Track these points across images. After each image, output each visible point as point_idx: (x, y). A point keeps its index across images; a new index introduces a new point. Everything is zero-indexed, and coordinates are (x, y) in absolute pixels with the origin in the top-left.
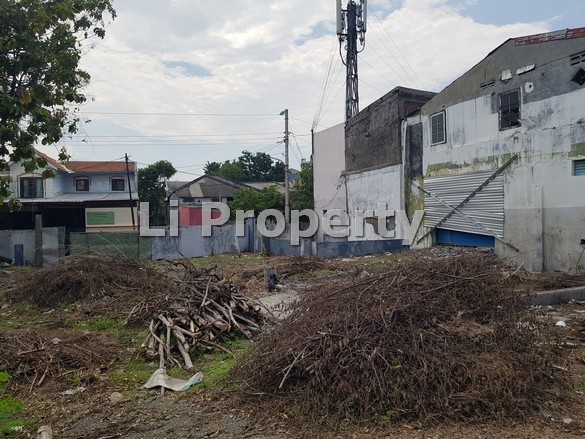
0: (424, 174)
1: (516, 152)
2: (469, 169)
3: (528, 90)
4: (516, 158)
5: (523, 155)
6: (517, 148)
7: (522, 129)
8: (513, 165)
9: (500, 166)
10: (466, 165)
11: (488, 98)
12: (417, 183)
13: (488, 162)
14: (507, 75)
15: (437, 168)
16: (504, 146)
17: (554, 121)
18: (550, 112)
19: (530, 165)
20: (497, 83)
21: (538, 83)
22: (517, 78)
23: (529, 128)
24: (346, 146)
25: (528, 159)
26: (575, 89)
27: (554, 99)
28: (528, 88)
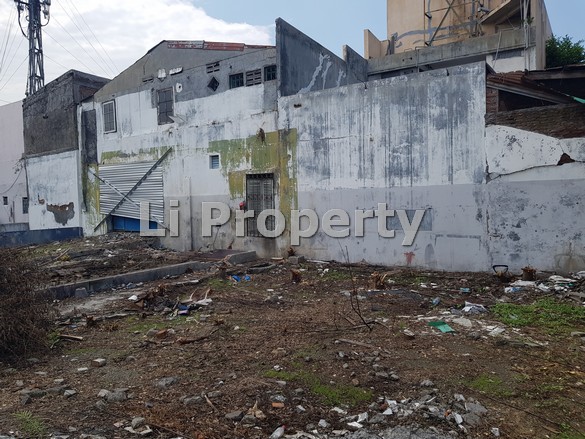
0: (99, 161)
1: (171, 145)
2: (135, 159)
3: (179, 91)
4: (170, 150)
5: (176, 149)
6: (171, 142)
7: (175, 126)
8: (169, 157)
9: (160, 157)
10: (134, 155)
11: (149, 93)
12: (92, 170)
13: (150, 153)
14: (162, 74)
15: (109, 155)
16: (162, 139)
17: (196, 121)
18: (194, 112)
19: (181, 158)
20: (155, 80)
21: (185, 86)
22: (170, 78)
23: (180, 125)
24: (25, 126)
25: (180, 152)
26: (210, 94)
27: (196, 100)
28: (178, 88)
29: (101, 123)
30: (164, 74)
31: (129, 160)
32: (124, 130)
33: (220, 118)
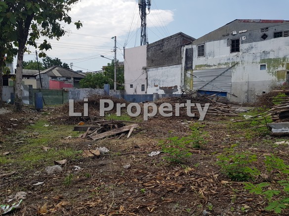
0: (193, 68)
1: (238, 61)
2: (216, 67)
3: (243, 39)
4: (237, 63)
5: (240, 62)
7: (240, 53)
8: (236, 66)
9: (230, 66)
11: (226, 40)
12: (189, 72)
13: (225, 65)
16: (232, 59)
17: (253, 51)
18: (252, 48)
19: (243, 66)
20: (230, 35)
21: (248, 37)
22: (239, 34)
24: (148, 55)
25: (242, 64)
27: (254, 43)
29: (195, 53)
30: (235, 33)
31: (211, 68)
32: (210, 56)
33: (268, 49)
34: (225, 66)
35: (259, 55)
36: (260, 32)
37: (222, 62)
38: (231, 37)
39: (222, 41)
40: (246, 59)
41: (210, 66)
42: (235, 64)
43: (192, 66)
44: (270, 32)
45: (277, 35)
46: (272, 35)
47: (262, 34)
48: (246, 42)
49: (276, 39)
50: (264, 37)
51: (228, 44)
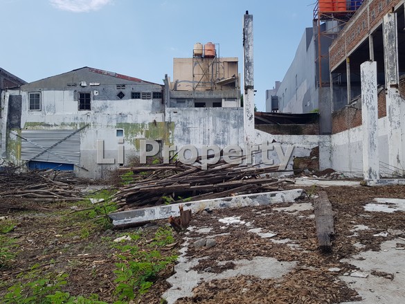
1: (88, 122)
2: (58, 128)
3: (95, 94)
4: (88, 125)
5: (92, 124)
7: (92, 112)
8: (86, 129)
9: (78, 128)
10: (56, 125)
11: (72, 92)
13: (70, 125)
16: (81, 118)
17: (108, 111)
18: (107, 107)
19: (96, 130)
20: (78, 86)
21: (101, 92)
22: (90, 87)
23: (96, 112)
25: (95, 127)
26: (118, 99)
27: (109, 101)
28: (95, 93)
29: (26, 104)
30: (85, 85)
31: (51, 128)
32: (48, 111)
33: (125, 112)
34: (72, 128)
35: (114, 117)
36: (116, 88)
37: (67, 121)
38: (79, 89)
39: (67, 93)
40: (99, 120)
41: (48, 125)
42: (85, 126)
43: (20, 122)
44: (127, 91)
45: (135, 96)
46: (130, 95)
47: (118, 91)
48: (98, 98)
49: (134, 100)
50: (121, 96)
51: (75, 98)
